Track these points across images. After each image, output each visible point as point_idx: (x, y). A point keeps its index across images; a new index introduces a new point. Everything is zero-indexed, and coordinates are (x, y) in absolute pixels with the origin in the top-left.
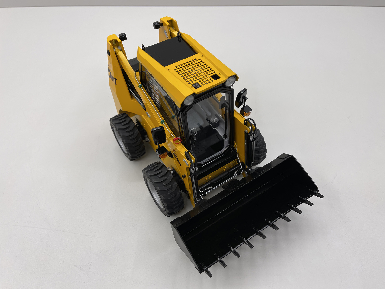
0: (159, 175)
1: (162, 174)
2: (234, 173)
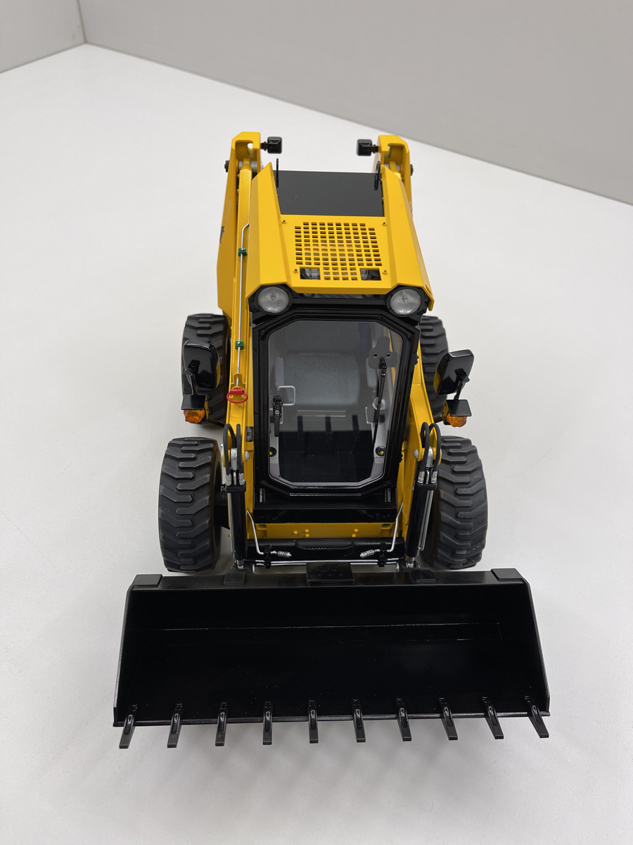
2: (364, 551)
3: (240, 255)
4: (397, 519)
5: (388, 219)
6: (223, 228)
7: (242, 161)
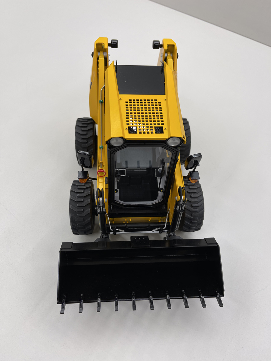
0: (78, 195)
1: (82, 195)
2: (154, 229)
3: (100, 103)
4: (167, 215)
5: (167, 97)
6: (91, 83)
7: (100, 52)
